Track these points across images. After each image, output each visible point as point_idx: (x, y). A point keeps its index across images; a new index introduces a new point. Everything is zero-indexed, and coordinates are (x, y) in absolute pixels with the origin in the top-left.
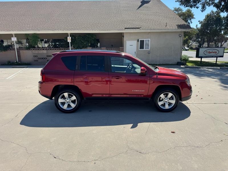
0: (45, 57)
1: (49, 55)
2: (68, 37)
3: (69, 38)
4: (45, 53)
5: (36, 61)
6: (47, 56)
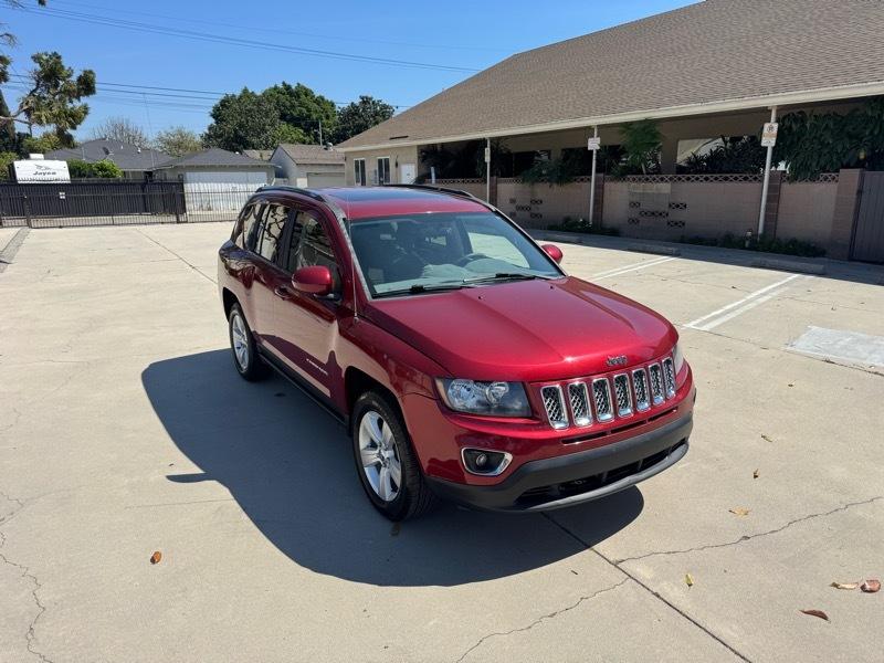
0: (662, 209)
1: (679, 201)
2: (767, 126)
3: (771, 128)
4: (665, 194)
5: (633, 221)
6: (670, 206)
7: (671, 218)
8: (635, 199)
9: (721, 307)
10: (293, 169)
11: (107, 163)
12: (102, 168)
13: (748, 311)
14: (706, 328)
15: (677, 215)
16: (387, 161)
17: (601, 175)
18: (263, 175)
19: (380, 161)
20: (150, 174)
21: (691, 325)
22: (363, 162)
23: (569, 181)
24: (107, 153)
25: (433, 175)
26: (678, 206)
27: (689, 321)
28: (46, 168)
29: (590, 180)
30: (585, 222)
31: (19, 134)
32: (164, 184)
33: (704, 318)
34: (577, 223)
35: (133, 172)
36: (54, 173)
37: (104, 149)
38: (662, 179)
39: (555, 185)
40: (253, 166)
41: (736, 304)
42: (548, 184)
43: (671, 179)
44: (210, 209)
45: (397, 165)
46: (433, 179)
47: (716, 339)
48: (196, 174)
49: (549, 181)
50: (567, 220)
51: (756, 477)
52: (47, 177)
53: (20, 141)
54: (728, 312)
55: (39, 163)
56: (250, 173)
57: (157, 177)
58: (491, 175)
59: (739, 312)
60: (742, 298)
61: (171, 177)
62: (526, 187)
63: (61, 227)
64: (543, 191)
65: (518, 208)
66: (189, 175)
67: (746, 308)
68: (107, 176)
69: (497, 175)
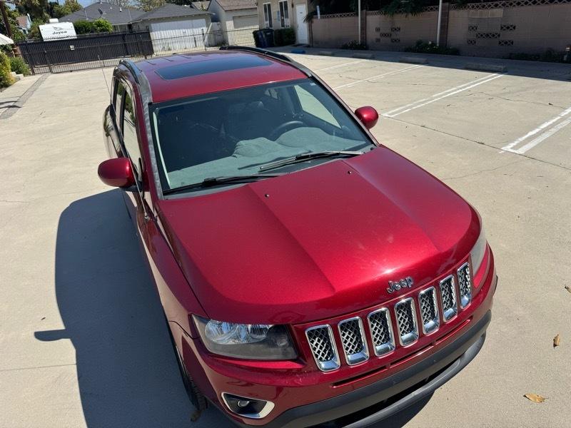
0: (495, 31)
4: (498, 18)
5: (471, 42)
6: (502, 28)
7: (502, 38)
8: (474, 24)
9: (536, 126)
10: (223, 15)
11: (102, 21)
12: (99, 25)
13: (560, 130)
14: (521, 151)
15: (508, 36)
16: (286, 3)
17: (447, 4)
18: (203, 21)
19: (281, 3)
20: (130, 26)
21: (508, 148)
22: (269, 5)
23: (422, 11)
24: (101, 13)
25: (318, 12)
26: (508, 28)
27: (507, 143)
28: (61, 29)
29: (437, 9)
30: (434, 44)
31: (50, 3)
32: (137, 34)
33: (521, 139)
34: (427, 45)
35: (121, 26)
36: (66, 32)
37: (100, 10)
38: (496, 5)
39: (410, 15)
40: (195, 15)
41: (551, 122)
42: (405, 14)
43: (504, 5)
44: (169, 50)
45: (293, 6)
46: (319, 15)
47: (530, 163)
48: (158, 24)
49: (406, 11)
50: (419, 43)
51: (555, 345)
52: (62, 35)
53: (52, 8)
54: (544, 131)
55: (55, 25)
56: (194, 21)
57: (135, 28)
58: (362, 9)
59: (553, 130)
60: (556, 116)
61: (142, 28)
62: (388, 18)
63: (71, 71)
64: (401, 20)
65: (383, 35)
66: (153, 26)
67: (560, 126)
68: (103, 30)
69: (366, 9)
